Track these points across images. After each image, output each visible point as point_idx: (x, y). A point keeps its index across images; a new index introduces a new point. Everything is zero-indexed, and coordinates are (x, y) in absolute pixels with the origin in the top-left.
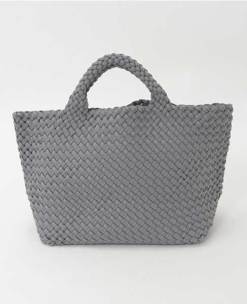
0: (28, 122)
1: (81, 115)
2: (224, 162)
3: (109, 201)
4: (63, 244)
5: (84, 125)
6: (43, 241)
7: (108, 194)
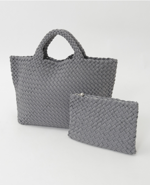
0: (17, 61)
1: (39, 61)
2: (112, 90)
3: (48, 107)
4: (27, 124)
5: (40, 66)
6: (19, 122)
7: (48, 103)
